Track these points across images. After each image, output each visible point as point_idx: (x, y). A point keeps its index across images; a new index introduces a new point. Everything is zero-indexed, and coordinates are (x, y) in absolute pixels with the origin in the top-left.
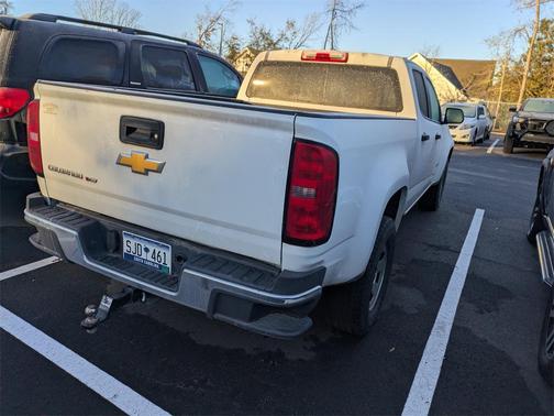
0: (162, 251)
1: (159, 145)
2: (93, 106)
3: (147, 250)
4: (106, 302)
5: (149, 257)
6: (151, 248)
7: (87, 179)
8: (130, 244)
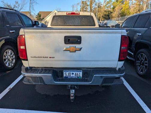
0: (79, 73)
1: (80, 43)
2: (52, 35)
3: (73, 74)
4: (72, 91)
5: (74, 75)
6: (74, 73)
7: (50, 57)
8: (66, 74)
